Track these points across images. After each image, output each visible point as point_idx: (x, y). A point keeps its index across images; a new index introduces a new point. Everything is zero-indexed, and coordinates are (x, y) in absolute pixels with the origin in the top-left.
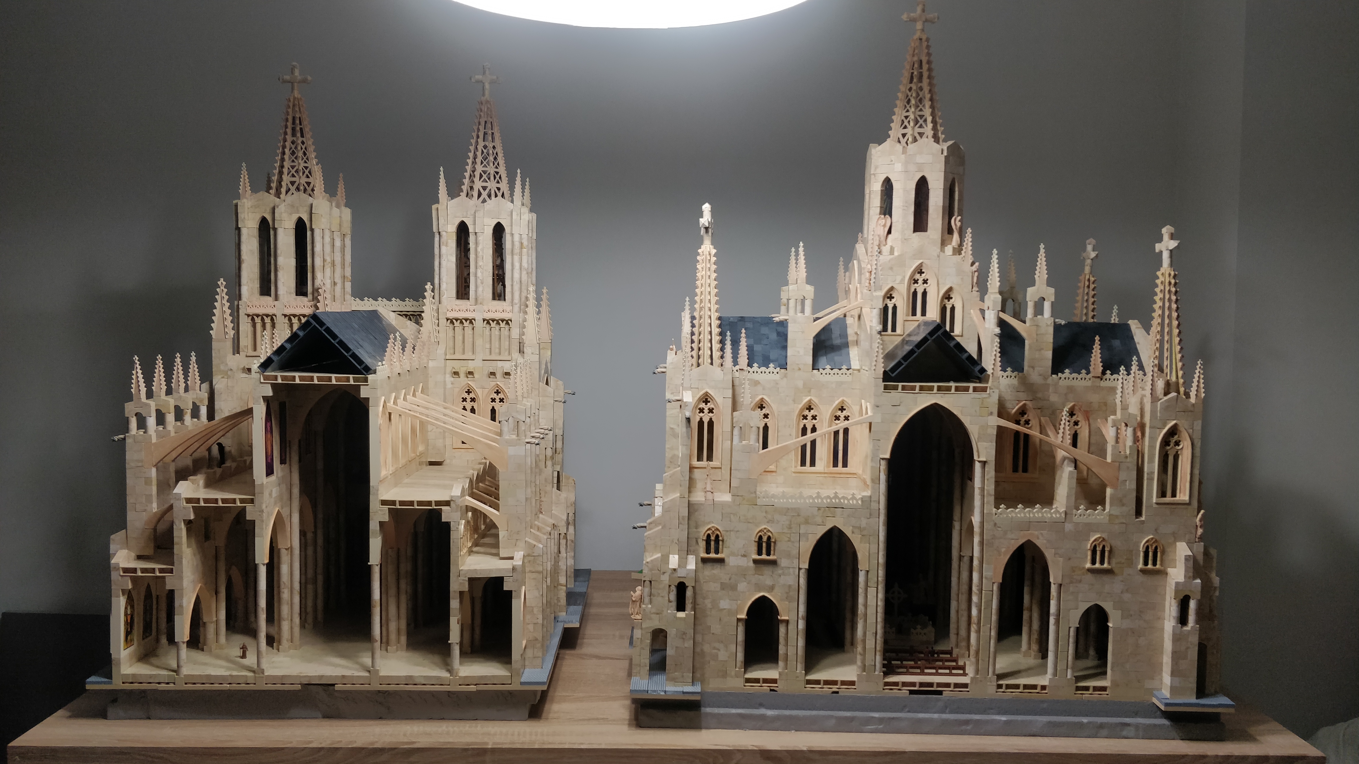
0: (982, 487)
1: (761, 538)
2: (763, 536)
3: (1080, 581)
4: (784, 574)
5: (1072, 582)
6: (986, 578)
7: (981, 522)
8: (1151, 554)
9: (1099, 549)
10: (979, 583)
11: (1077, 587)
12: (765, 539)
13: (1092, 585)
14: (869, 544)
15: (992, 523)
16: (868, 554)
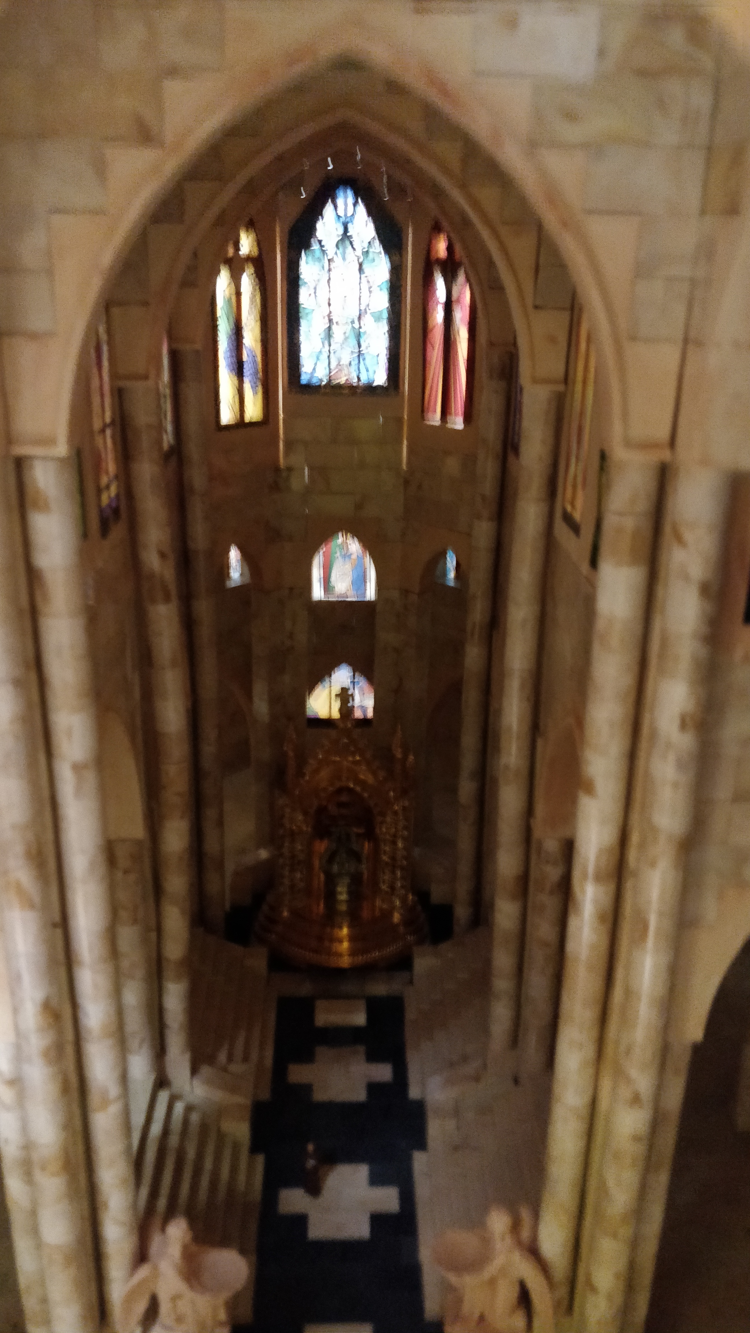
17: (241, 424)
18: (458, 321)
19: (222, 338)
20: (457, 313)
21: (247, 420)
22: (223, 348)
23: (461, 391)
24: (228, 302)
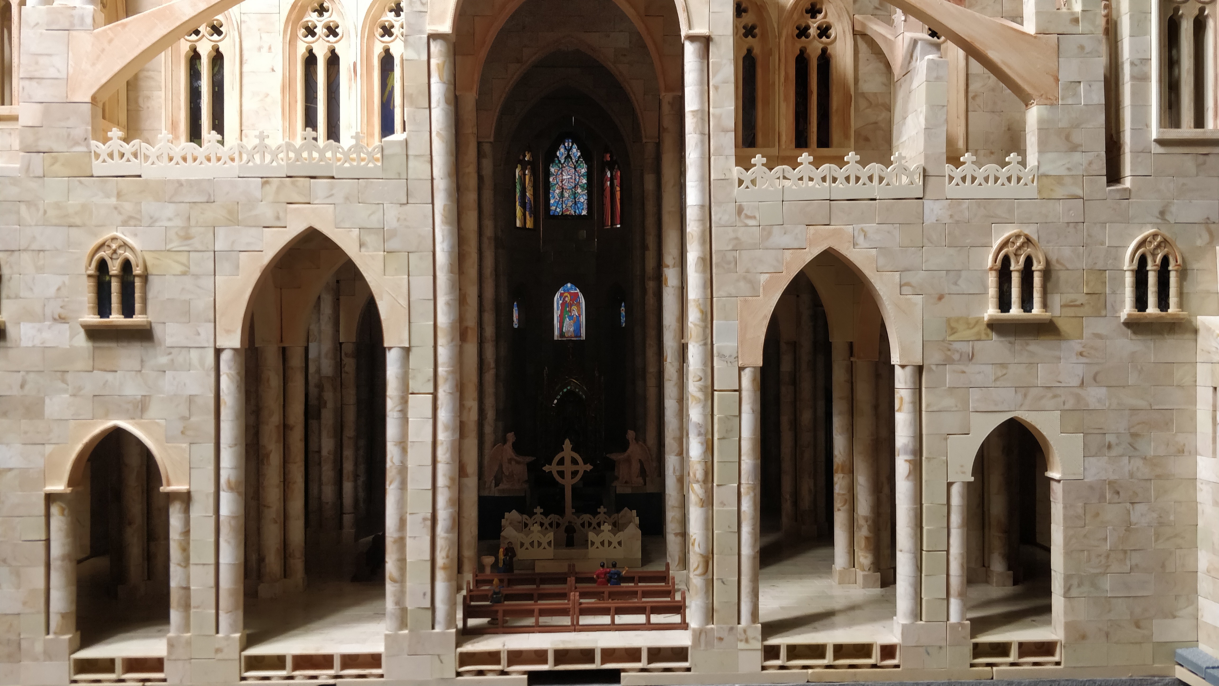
0: (702, 111)
1: (102, 266)
2: (109, 262)
3: (971, 358)
4: (173, 366)
5: (948, 361)
6: (722, 356)
7: (702, 207)
8: (1152, 279)
9: (1016, 266)
10: (705, 371)
11: (964, 372)
12: (114, 268)
13: (1003, 365)
14: (409, 276)
15: (731, 208)
16: (405, 303)
17: (524, 228)
18: (616, 185)
19: (518, 191)
20: (615, 181)
21: (527, 227)
22: (518, 195)
23: (618, 212)
24: (520, 177)
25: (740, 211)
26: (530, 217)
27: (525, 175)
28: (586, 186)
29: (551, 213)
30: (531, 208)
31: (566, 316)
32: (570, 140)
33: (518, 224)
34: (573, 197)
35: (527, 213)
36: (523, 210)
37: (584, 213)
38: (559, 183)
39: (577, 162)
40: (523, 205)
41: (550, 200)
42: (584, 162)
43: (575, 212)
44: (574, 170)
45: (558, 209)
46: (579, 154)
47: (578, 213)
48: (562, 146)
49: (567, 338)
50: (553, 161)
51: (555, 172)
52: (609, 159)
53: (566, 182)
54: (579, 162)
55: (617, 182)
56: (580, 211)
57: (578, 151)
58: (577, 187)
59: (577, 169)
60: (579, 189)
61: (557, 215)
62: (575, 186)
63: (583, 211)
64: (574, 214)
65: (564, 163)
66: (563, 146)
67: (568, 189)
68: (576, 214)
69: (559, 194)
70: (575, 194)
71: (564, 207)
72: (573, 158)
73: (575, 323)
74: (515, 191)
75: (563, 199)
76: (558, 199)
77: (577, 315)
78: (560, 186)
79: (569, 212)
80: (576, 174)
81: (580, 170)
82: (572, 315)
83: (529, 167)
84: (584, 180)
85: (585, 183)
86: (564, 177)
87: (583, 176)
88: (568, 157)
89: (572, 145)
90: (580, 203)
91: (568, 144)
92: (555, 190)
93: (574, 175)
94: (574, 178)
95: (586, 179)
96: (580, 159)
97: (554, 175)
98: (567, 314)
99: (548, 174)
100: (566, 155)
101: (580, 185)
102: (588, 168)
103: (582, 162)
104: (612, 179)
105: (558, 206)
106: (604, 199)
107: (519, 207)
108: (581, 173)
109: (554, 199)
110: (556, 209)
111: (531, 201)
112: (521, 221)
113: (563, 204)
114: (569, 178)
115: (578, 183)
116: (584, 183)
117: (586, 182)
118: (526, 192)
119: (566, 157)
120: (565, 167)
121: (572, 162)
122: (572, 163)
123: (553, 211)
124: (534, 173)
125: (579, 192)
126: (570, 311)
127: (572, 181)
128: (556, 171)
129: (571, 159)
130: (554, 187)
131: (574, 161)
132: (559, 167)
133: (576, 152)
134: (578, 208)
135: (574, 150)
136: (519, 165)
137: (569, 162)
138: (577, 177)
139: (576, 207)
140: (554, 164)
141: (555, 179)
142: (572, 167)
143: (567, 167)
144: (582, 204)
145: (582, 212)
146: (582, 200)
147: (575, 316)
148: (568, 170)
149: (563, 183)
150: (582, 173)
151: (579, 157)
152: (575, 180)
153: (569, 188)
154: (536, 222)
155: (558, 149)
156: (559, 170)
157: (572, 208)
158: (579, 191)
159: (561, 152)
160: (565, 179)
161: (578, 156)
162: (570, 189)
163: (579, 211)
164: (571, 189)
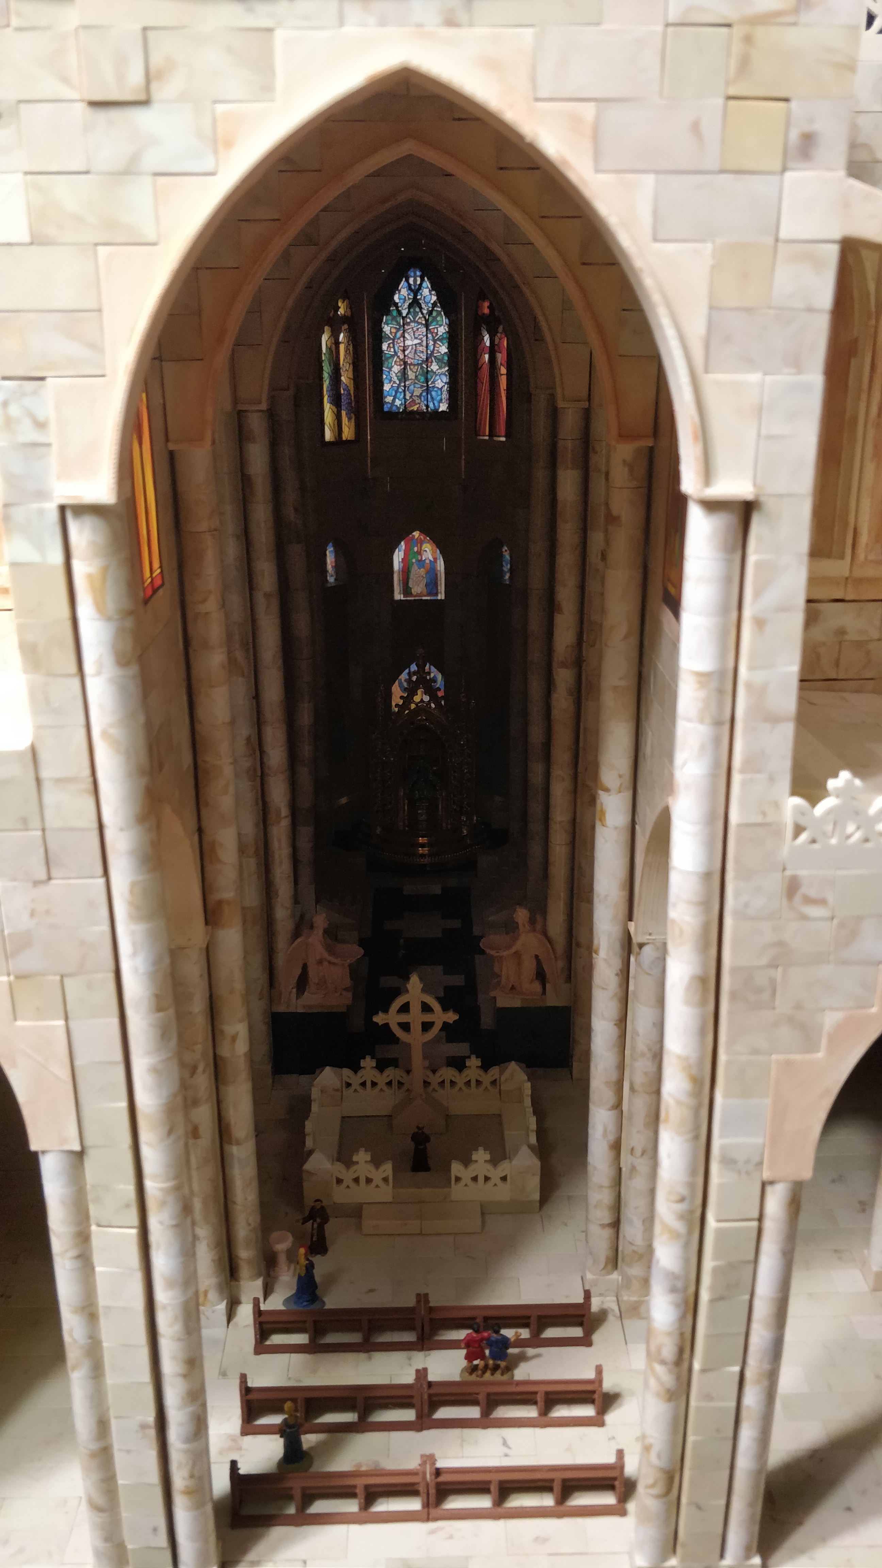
0: (720, 672)
6: (728, 1162)
7: (707, 876)
10: (692, 1186)
14: (66, 1019)
15: (774, 883)
16: (64, 1074)
18: (499, 362)
19: (326, 375)
20: (499, 356)
21: (344, 439)
22: (326, 384)
23: (503, 415)
24: (329, 349)
25: (792, 887)
26: (350, 419)
27: (337, 343)
28: (446, 358)
29: (386, 408)
30: (350, 403)
31: (414, 561)
32: (418, 273)
33: (328, 436)
34: (422, 379)
35: (344, 413)
36: (335, 410)
37: (443, 407)
38: (399, 354)
39: (430, 313)
40: (336, 401)
41: (382, 385)
42: (442, 313)
43: (427, 406)
44: (425, 329)
45: (397, 400)
46: (434, 298)
47: (433, 408)
48: (403, 283)
49: (416, 596)
50: (388, 313)
51: (391, 332)
52: (486, 311)
53: (410, 352)
54: (434, 314)
55: (501, 357)
56: (436, 404)
57: (433, 292)
58: (430, 360)
59: (430, 328)
60: (434, 364)
61: (397, 412)
62: (427, 359)
63: (441, 405)
64: (425, 411)
65: (406, 317)
66: (406, 284)
67: (414, 365)
68: (429, 409)
69: (399, 374)
70: (427, 374)
71: (408, 398)
72: (423, 306)
73: (428, 572)
74: (321, 379)
75: (407, 383)
76: (398, 382)
77: (432, 560)
78: (401, 360)
79: (418, 406)
80: (429, 335)
81: (437, 328)
82: (424, 559)
83: (345, 327)
84: (444, 347)
85: (445, 353)
86: (408, 343)
87: (441, 339)
88: (415, 303)
89: (422, 280)
90: (436, 389)
91: (415, 281)
92: (392, 367)
93: (425, 337)
94: (424, 343)
95: (446, 345)
96: (435, 309)
97: (389, 338)
98: (414, 557)
99: (378, 337)
100: (411, 301)
101: (435, 357)
102: (450, 326)
103: (439, 313)
104: (492, 351)
105: (398, 394)
106: (479, 385)
107: (329, 405)
108: (437, 334)
109: (390, 383)
110: (394, 400)
111: (349, 390)
112: (332, 430)
113: (407, 392)
114: (415, 345)
115: (432, 352)
116: (443, 353)
117: (446, 351)
118: (341, 376)
119: (410, 304)
120: (408, 324)
121: (422, 314)
122: (421, 316)
123: (389, 406)
124: (355, 340)
125: (434, 370)
126: (419, 553)
127: (421, 349)
128: (394, 330)
129: (421, 308)
130: (390, 361)
131: (425, 312)
132: (398, 324)
133: (428, 295)
134: (432, 398)
135: (426, 292)
136: (327, 328)
137: (416, 314)
138: (431, 343)
139: (429, 396)
140: (389, 317)
141: (391, 345)
142: (421, 324)
143: (413, 324)
144: (439, 392)
145: (439, 406)
146: (439, 384)
147: (427, 561)
148: (415, 329)
149: (406, 353)
150: (440, 334)
151: (434, 305)
152: (427, 347)
153: (416, 362)
154: (359, 429)
155: (395, 288)
156: (398, 330)
157: (423, 399)
158: (434, 367)
159: (402, 296)
160: (409, 346)
161: (432, 302)
162: (418, 364)
163: (434, 404)
164: (421, 364)
